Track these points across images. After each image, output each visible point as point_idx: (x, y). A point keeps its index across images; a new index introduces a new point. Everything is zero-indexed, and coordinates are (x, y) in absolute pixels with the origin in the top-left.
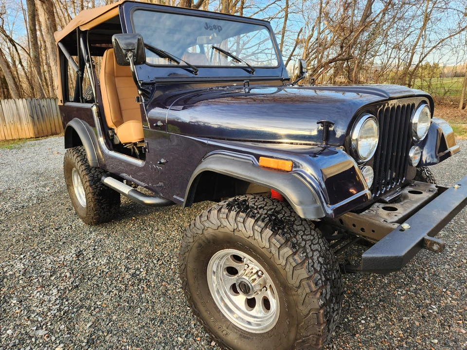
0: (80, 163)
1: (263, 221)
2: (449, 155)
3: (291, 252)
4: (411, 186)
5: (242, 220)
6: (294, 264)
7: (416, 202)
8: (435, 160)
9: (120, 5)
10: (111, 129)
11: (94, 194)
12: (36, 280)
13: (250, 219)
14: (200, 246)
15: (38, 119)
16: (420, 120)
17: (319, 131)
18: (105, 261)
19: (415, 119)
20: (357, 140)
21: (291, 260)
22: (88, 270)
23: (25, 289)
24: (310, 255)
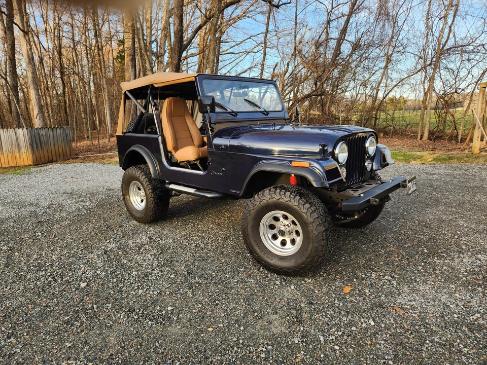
0: (144, 177)
1: (294, 193)
2: (388, 164)
3: (309, 206)
4: (367, 182)
5: (283, 193)
6: (311, 211)
7: (368, 188)
8: (380, 168)
9: (195, 77)
10: (171, 152)
11: (154, 198)
12: (130, 252)
13: (287, 192)
14: (258, 211)
15: (37, 147)
16: (370, 145)
17: (320, 149)
18: (171, 241)
19: (367, 145)
20: (338, 154)
21: (310, 209)
22: (162, 246)
23: (127, 256)
24: (318, 208)
